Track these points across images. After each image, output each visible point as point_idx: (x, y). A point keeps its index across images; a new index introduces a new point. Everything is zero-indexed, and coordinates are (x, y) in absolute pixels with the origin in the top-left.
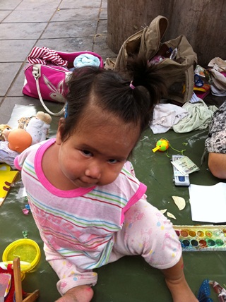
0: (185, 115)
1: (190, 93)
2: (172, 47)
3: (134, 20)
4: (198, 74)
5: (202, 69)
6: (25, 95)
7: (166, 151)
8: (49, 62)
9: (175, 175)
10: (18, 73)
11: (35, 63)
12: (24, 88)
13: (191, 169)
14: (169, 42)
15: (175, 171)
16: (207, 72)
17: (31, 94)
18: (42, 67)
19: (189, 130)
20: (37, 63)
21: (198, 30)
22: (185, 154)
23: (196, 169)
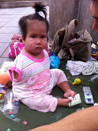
0: (88, 66)
1: (89, 56)
3: (61, 24)
4: (93, 47)
5: (95, 45)
10: (8, 47)
12: (10, 54)
16: (97, 47)
17: (13, 56)
18: (18, 43)
19: (90, 74)
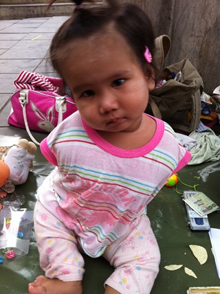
0: (193, 144)
1: (196, 120)
2: (175, 71)
4: (205, 101)
5: (208, 97)
6: (11, 125)
7: (174, 186)
8: (38, 87)
9: (190, 216)
11: (22, 88)
13: (210, 208)
14: (171, 66)
15: (190, 212)
16: (213, 100)
17: (17, 123)
18: (30, 93)
19: (199, 161)
20: (25, 88)
21: (200, 57)
22: (198, 189)
23: (215, 208)
